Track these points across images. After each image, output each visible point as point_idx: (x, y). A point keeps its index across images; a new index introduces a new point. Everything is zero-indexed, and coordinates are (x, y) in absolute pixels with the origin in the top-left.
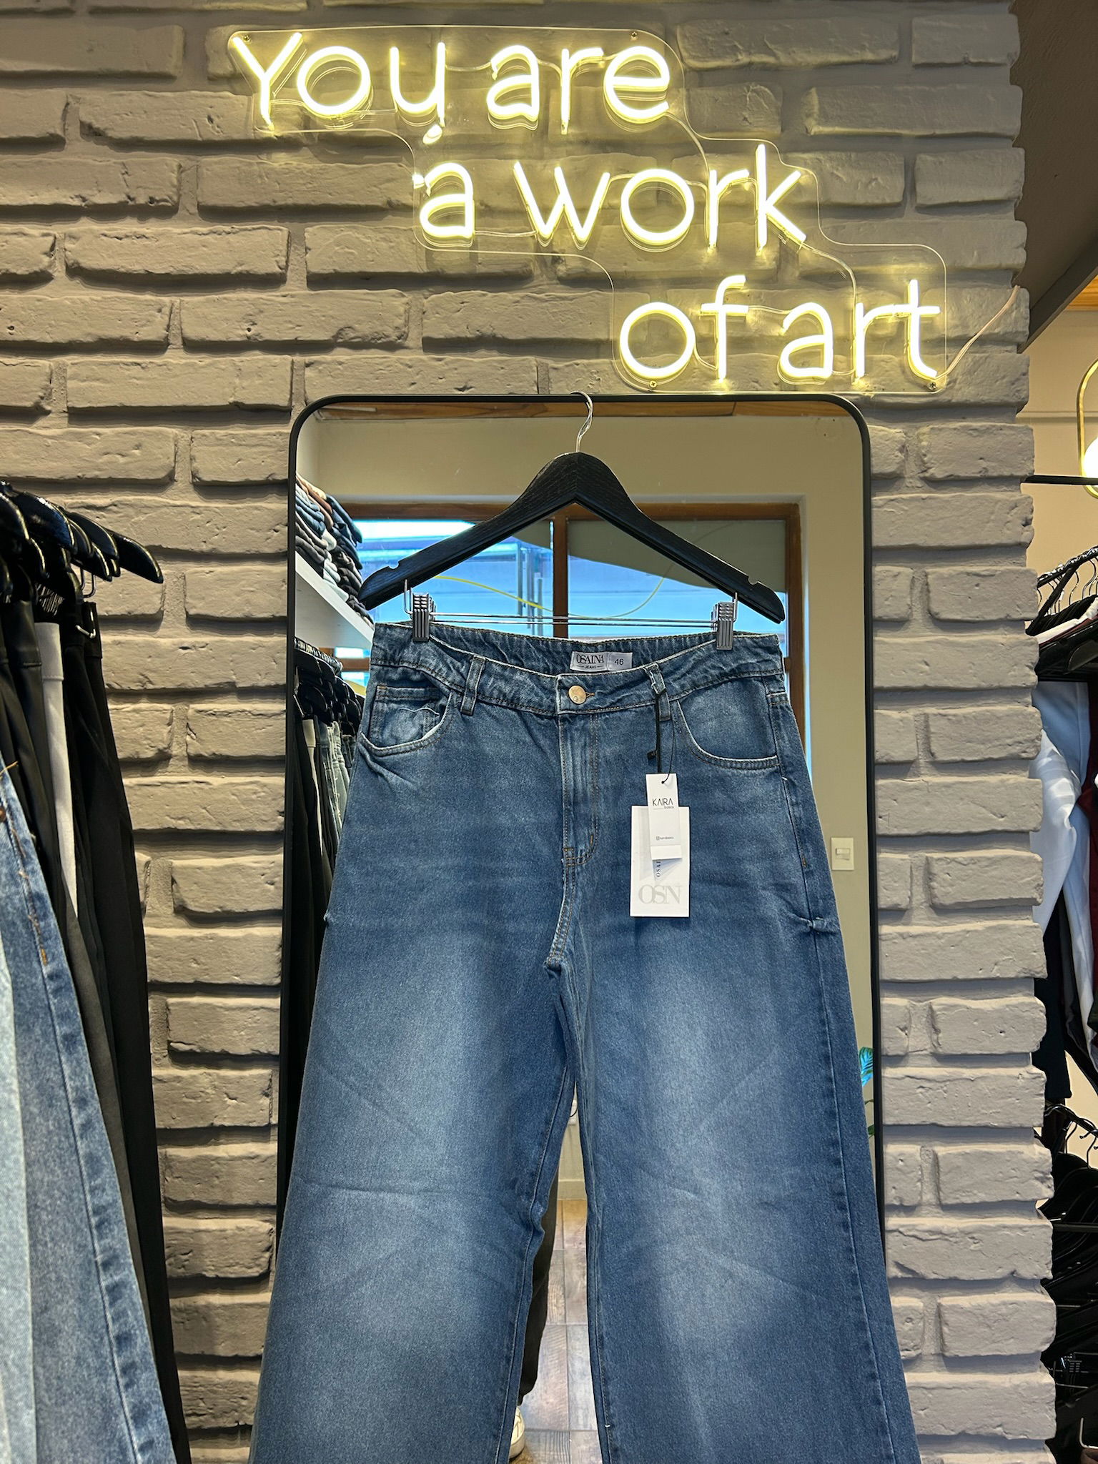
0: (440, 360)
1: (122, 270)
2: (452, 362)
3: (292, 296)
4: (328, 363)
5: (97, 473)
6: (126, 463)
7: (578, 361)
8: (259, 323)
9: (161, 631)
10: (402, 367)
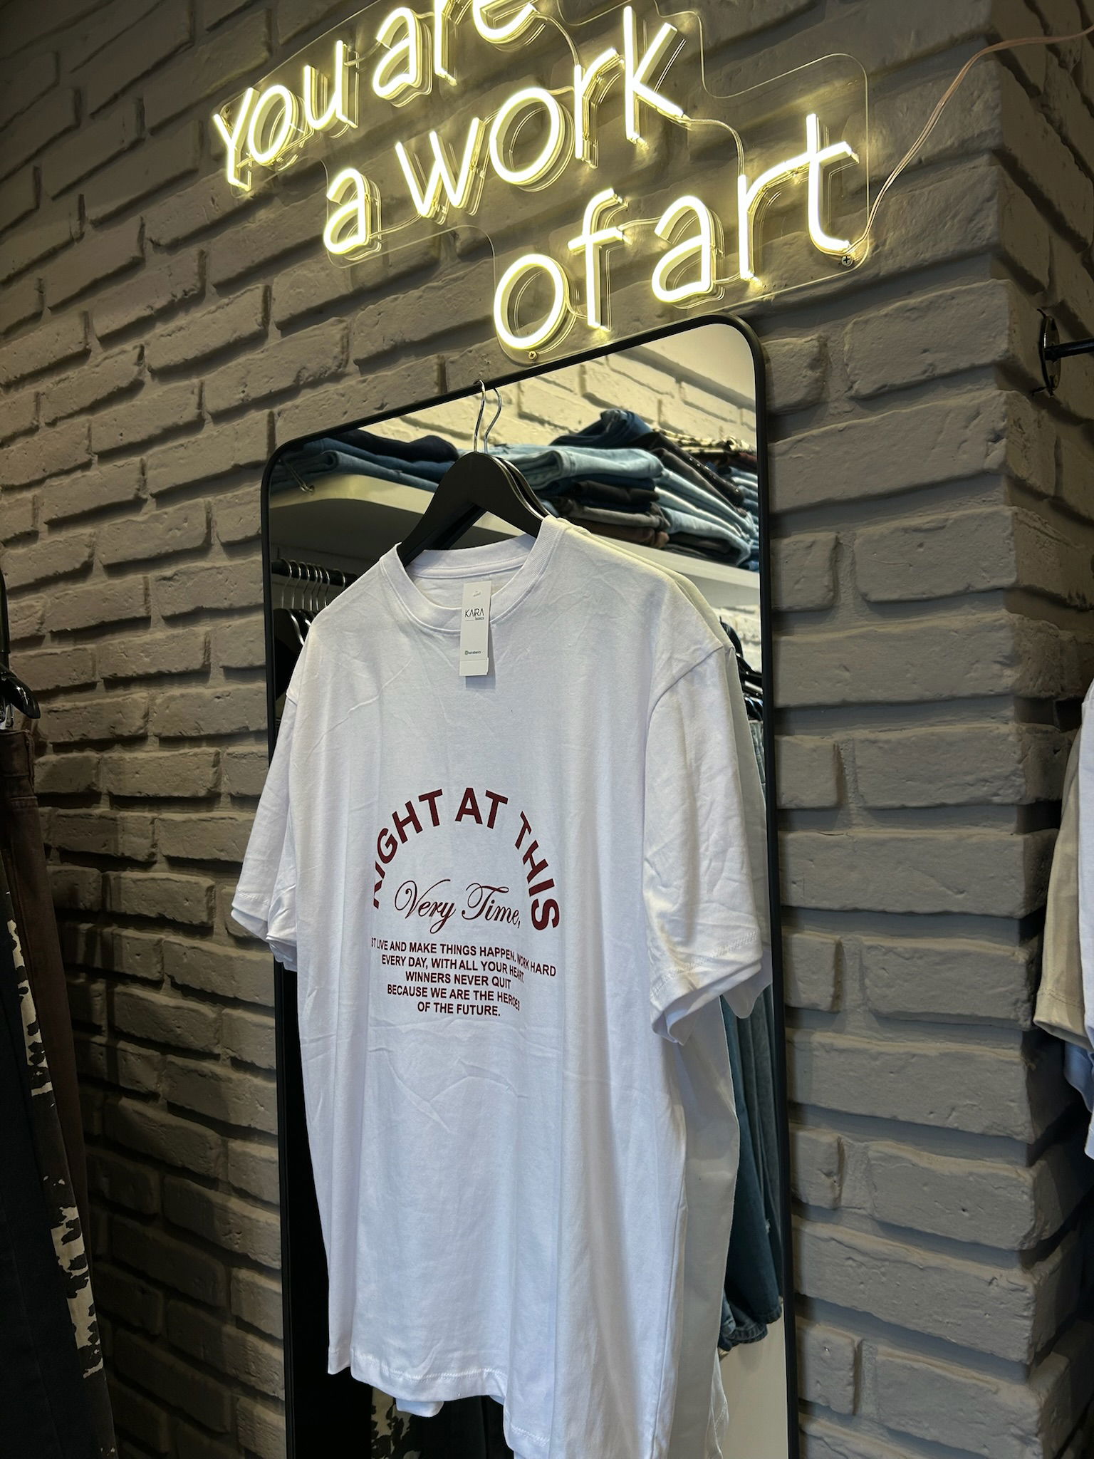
0: (364, 381)
1: (172, 363)
2: (374, 379)
3: (267, 350)
4: (290, 409)
5: (167, 548)
6: (182, 535)
7: (471, 348)
8: (248, 383)
9: (211, 682)
10: (336, 397)
